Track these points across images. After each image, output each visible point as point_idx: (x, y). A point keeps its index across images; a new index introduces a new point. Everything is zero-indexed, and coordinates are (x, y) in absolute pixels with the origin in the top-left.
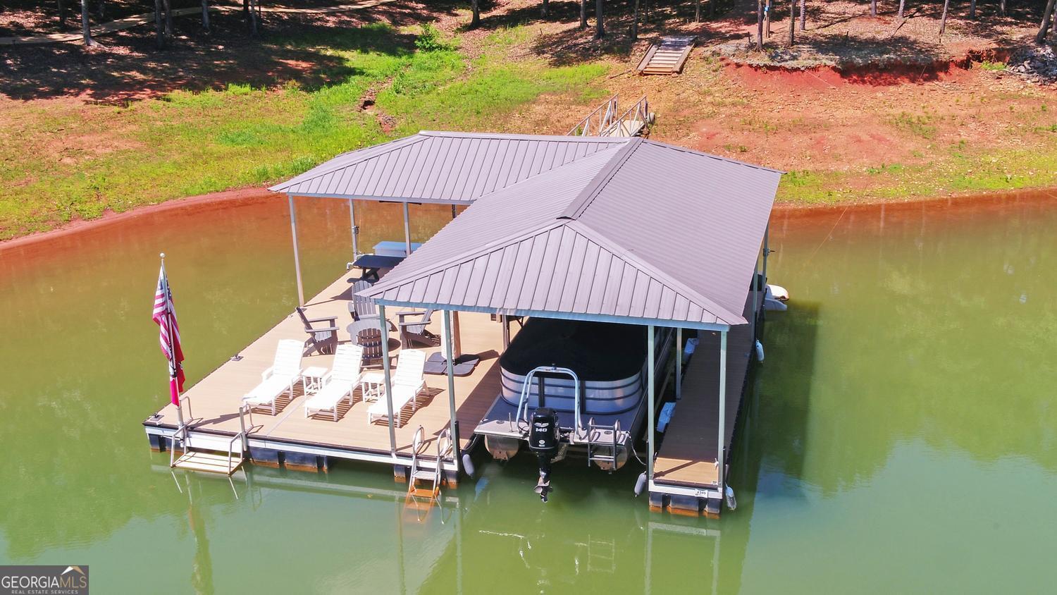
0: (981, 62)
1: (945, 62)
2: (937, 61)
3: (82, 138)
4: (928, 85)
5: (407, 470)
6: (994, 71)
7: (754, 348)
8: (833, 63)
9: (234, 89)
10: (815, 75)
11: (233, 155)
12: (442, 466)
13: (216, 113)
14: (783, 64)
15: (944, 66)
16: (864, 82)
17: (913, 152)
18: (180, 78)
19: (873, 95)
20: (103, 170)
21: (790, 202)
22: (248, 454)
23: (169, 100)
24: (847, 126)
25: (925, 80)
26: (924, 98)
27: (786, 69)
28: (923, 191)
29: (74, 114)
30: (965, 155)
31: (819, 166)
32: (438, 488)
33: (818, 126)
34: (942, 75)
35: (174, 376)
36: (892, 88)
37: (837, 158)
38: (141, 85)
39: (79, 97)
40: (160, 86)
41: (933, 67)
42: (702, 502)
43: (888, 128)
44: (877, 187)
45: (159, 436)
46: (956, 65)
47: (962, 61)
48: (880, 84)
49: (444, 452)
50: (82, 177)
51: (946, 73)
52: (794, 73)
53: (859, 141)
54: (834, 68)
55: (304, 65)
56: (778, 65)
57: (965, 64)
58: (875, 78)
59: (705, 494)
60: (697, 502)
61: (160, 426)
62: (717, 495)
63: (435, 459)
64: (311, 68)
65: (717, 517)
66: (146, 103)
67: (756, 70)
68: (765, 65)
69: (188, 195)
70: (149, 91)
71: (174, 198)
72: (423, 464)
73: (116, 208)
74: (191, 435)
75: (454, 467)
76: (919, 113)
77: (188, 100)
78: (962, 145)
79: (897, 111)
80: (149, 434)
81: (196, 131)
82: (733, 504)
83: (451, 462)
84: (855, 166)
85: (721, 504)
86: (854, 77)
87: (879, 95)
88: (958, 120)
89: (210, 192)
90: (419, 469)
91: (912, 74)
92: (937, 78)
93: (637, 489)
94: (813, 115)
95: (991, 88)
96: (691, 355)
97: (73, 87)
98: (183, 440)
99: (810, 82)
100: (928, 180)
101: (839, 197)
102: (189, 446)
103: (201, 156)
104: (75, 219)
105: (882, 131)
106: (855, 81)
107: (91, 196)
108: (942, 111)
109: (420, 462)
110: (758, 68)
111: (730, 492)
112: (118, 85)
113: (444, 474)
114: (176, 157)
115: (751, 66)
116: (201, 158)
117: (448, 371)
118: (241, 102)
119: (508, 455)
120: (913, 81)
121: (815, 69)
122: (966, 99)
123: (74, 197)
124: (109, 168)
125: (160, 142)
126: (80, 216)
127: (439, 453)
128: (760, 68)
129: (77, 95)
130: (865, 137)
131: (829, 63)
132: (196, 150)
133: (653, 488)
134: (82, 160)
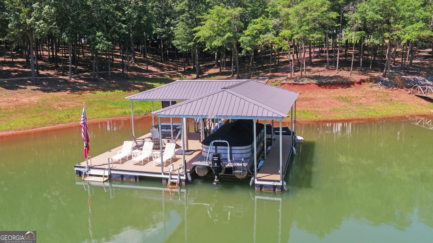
0: (365, 82)
1: (353, 82)
2: (350, 82)
3: (65, 102)
4: (347, 89)
5: (167, 179)
6: (370, 85)
7: (292, 149)
8: (316, 82)
9: (117, 91)
10: (310, 86)
11: (115, 108)
12: (180, 177)
13: (111, 97)
14: (299, 83)
15: (353, 83)
16: (326, 88)
17: (344, 106)
18: (100, 88)
19: (330, 91)
20: (71, 111)
21: (303, 118)
22: (110, 176)
23: (95, 94)
24: (321, 99)
25: (346, 87)
26: (347, 92)
27: (300, 84)
28: (349, 116)
29: (64, 96)
30: (362, 106)
31: (312, 109)
32: (178, 185)
33: (311, 99)
34: (352, 86)
35: (86, 147)
36: (336, 90)
37: (318, 107)
38: (87, 90)
39: (66, 92)
40: (92, 90)
41: (349, 84)
42: (275, 187)
43: (335, 100)
44: (332, 115)
45: (79, 171)
46: (357, 83)
47: (359, 82)
48: (332, 89)
49: (181, 173)
50: (64, 112)
51: (353, 85)
52: (303, 86)
53: (326, 103)
54: (316, 84)
55: (141, 86)
56: (297, 83)
57: (360, 83)
58: (330, 87)
59: (276, 184)
60: (273, 187)
61: (80, 167)
62: (280, 184)
63: (177, 175)
64: (143, 87)
65: (280, 192)
66: (88, 95)
67: (290, 85)
68: (293, 83)
69: (99, 118)
70: (89, 91)
71: (94, 119)
72: (173, 177)
73: (74, 121)
74: (91, 170)
75: (184, 178)
76: (346, 95)
77: (102, 94)
78: (361, 104)
79: (338, 95)
80: (76, 170)
81: (103, 102)
82: (286, 188)
83: (183, 175)
84: (325, 109)
85: (282, 187)
86: (323, 87)
87: (332, 91)
88: (358, 98)
89: (107, 117)
90: (172, 179)
91: (342, 86)
92: (350, 87)
93: (251, 184)
94: (309, 96)
95: (369, 90)
96: (270, 150)
97: (64, 90)
98: (88, 171)
99: (308, 88)
100: (350, 113)
101: (320, 117)
102: (89, 174)
103: (104, 108)
104: (60, 123)
105: (332, 100)
106: (323, 88)
107: (66, 118)
108: (352, 95)
109: (172, 176)
110: (290, 84)
111: (285, 183)
112: (79, 90)
113: (181, 180)
114: (96, 108)
115: (288, 84)
116: (105, 109)
117: (183, 154)
118: (119, 95)
119: (204, 175)
120: (342, 88)
121: (310, 84)
122: (361, 92)
123: (60, 118)
124: (73, 110)
125: (91, 104)
126: (62, 123)
127: (179, 173)
128: (291, 84)
129: (65, 92)
130: (327, 102)
131: (314, 82)
132: (103, 107)
133: (256, 182)
134: (64, 108)
